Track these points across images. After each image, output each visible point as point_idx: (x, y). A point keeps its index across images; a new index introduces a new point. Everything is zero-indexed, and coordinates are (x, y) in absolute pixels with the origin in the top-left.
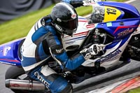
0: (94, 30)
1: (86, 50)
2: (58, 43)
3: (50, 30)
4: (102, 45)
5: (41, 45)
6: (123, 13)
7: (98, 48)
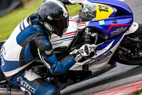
0: (84, 29)
1: (76, 51)
2: (47, 44)
3: (38, 29)
4: (93, 45)
5: (27, 46)
6: (116, 10)
7: (89, 49)
